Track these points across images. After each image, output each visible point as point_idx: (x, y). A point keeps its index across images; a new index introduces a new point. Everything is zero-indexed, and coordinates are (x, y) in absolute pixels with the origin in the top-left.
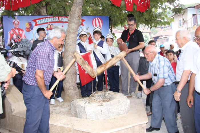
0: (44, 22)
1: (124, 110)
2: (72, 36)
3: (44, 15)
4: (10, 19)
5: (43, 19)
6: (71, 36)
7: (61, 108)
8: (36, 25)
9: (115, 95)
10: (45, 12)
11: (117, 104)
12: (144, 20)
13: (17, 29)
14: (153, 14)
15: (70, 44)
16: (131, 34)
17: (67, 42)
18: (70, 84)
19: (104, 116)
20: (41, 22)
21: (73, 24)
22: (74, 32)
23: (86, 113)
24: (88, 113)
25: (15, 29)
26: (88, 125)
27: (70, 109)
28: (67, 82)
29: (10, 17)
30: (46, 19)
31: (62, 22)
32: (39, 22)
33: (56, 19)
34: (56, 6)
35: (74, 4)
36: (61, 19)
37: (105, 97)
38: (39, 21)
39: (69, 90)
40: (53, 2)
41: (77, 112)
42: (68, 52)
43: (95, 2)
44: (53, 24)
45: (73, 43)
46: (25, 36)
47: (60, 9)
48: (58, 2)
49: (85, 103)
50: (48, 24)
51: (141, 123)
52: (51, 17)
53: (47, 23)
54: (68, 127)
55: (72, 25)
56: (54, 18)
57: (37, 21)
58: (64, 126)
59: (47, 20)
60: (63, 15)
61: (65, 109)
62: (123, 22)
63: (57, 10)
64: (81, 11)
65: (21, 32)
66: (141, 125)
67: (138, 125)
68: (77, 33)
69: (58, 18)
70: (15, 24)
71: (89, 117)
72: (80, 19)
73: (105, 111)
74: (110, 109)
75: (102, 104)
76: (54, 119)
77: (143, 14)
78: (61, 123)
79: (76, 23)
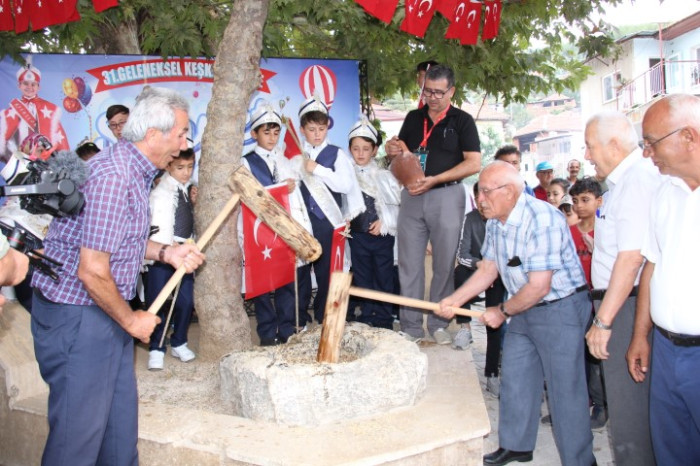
0: (130, 78)
1: (405, 392)
2: (228, 127)
3: (129, 52)
4: (7, 64)
5: (127, 67)
6: (223, 128)
7: (184, 383)
8: (102, 87)
9: (376, 338)
10: (135, 42)
11: (382, 368)
12: (483, 78)
13: (32, 100)
14: (513, 57)
15: (219, 157)
16: (435, 123)
17: (210, 151)
18: (218, 298)
19: (336, 413)
20: (117, 77)
21: (231, 87)
22: (234, 114)
23: (271, 400)
24: (278, 401)
25: (26, 101)
26: (277, 444)
27: (218, 387)
28: (207, 291)
29: (7, 57)
30: (139, 66)
31: (195, 79)
32: (111, 79)
33: (173, 69)
34: (172, 23)
35: (235, 15)
36: (191, 68)
37: (343, 344)
38: (110, 75)
39: (214, 318)
40: (162, 7)
41: (240, 397)
42: (213, 186)
43: (312, 11)
45: (230, 153)
46: (61, 128)
47: (187, 31)
48: (180, 9)
49: (269, 366)
50: (145, 85)
51: (465, 437)
52: (155, 61)
53: (140, 81)
54: (206, 452)
55: (226, 89)
56: (167, 63)
57: (105, 73)
58: (192, 446)
59: (139, 70)
60: (197, 52)
61: (199, 388)
62: (408, 81)
63: (176, 37)
64: (260, 41)
65: (46, 112)
66: (464, 442)
67: (455, 443)
68: (243, 117)
69: (178, 64)
70: (26, 83)
71: (283, 417)
72: (255, 69)
73: (338, 396)
74: (356, 387)
75: (329, 368)
76: (159, 421)
77: (480, 54)
78: (182, 438)
79: (243, 83)
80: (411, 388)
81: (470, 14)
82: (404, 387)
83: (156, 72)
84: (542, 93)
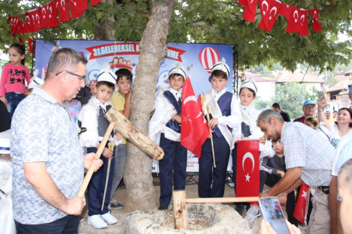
0: (107, 53)
2: (147, 79)
3: (111, 39)
4: (48, 45)
5: (106, 47)
6: (143, 79)
8: (92, 57)
12: (308, 55)
14: (327, 44)
15: (140, 96)
17: (136, 92)
18: (136, 176)
20: (101, 52)
21: (149, 56)
22: (150, 71)
28: (130, 171)
29: (47, 41)
30: (112, 46)
32: (98, 53)
33: (129, 48)
34: (127, 23)
37: (203, 214)
38: (97, 51)
39: (133, 188)
42: (137, 112)
47: (134, 27)
50: (115, 56)
52: (121, 44)
53: (112, 54)
55: (146, 56)
56: (127, 45)
57: (94, 50)
59: (112, 49)
62: (262, 58)
68: (156, 73)
69: (133, 45)
72: (163, 46)
77: (305, 43)
79: (155, 53)
81: (302, 17)
83: (121, 49)
84: (343, 65)
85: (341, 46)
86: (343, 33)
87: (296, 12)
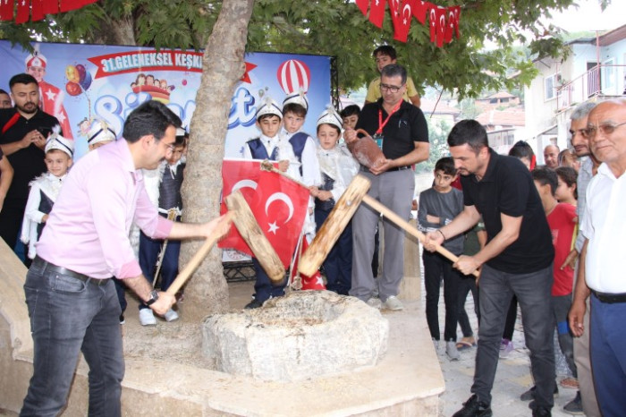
0: (126, 67)
1: (368, 353)
2: (214, 112)
3: (125, 44)
4: (18, 51)
5: (124, 57)
6: (208, 113)
7: (169, 340)
8: (100, 74)
9: (343, 304)
10: (131, 35)
11: (349, 331)
14: (468, 56)
15: (205, 139)
16: (390, 114)
17: (198, 133)
19: (307, 370)
20: (115, 65)
21: (218, 77)
22: (220, 101)
23: (248, 356)
24: (255, 358)
26: (254, 397)
27: (200, 345)
29: (17, 45)
30: (134, 56)
31: (185, 69)
32: (109, 66)
33: (164, 59)
34: (165, 18)
35: (223, 12)
36: (180, 59)
38: (109, 64)
40: (157, 4)
41: (220, 354)
43: (290, 11)
44: (155, 73)
45: (215, 135)
46: (63, 110)
47: (179, 26)
48: (172, 6)
49: (248, 327)
51: (423, 395)
52: (149, 52)
53: (135, 70)
54: (190, 402)
55: (214, 78)
56: (160, 54)
57: (104, 62)
58: (178, 397)
59: (135, 60)
60: (187, 46)
61: (182, 344)
63: (168, 30)
64: (245, 37)
65: (50, 95)
66: (421, 399)
67: (413, 400)
68: (228, 103)
69: (170, 54)
70: (34, 69)
71: (259, 372)
72: (240, 61)
73: (309, 354)
74: (325, 347)
75: (301, 330)
76: (147, 373)
78: (168, 389)
79: (229, 73)
80: (374, 350)
82: (368, 348)
83: (149, 62)
84: (493, 90)
85: (490, 60)
86: (491, 39)
87: (433, 11)
